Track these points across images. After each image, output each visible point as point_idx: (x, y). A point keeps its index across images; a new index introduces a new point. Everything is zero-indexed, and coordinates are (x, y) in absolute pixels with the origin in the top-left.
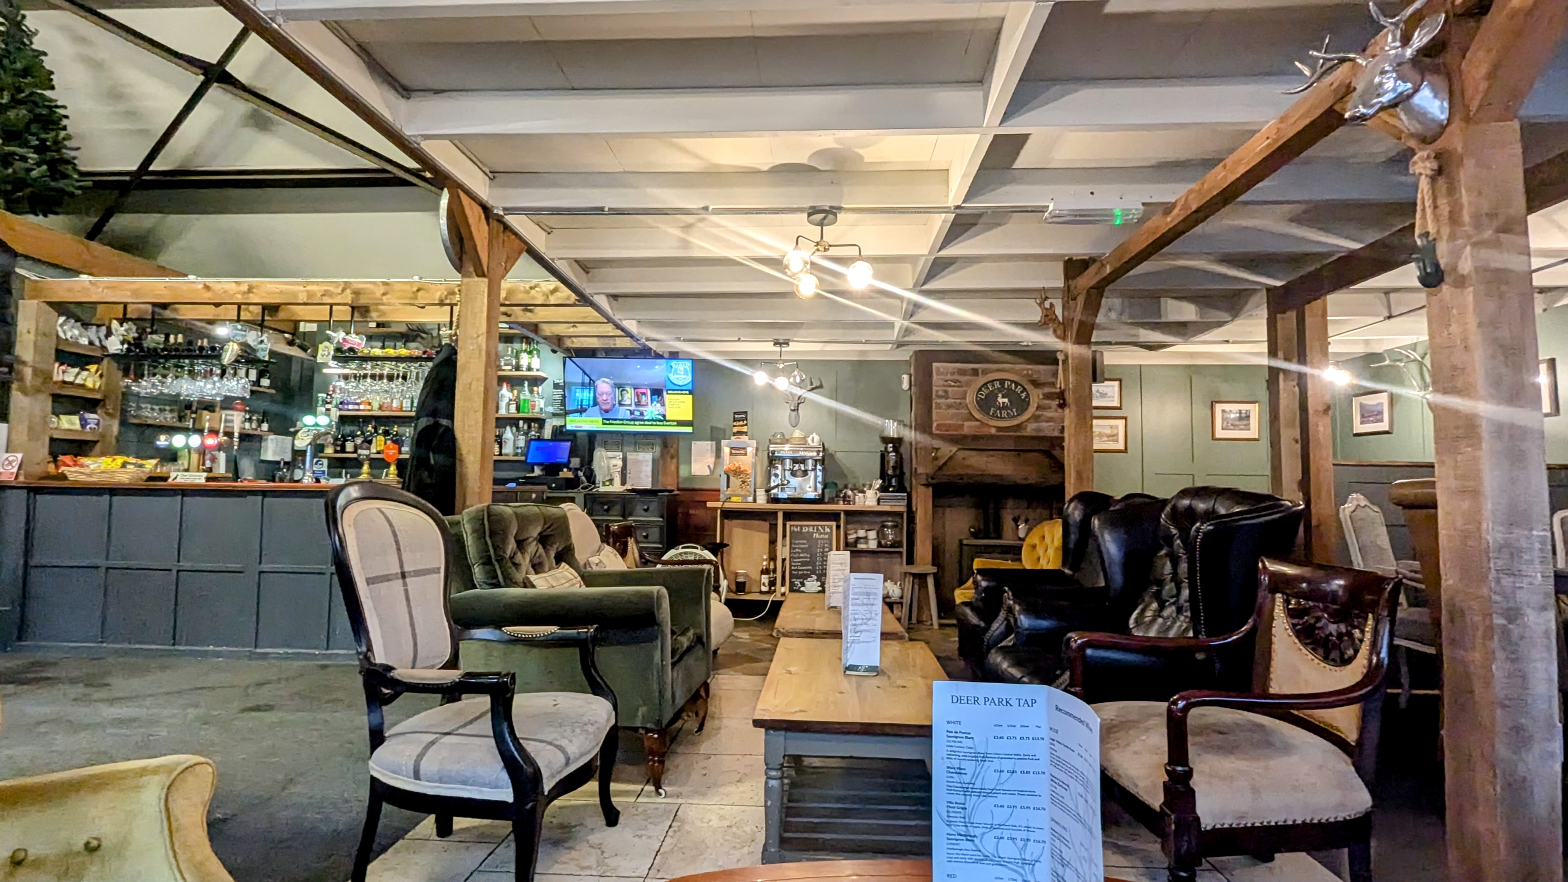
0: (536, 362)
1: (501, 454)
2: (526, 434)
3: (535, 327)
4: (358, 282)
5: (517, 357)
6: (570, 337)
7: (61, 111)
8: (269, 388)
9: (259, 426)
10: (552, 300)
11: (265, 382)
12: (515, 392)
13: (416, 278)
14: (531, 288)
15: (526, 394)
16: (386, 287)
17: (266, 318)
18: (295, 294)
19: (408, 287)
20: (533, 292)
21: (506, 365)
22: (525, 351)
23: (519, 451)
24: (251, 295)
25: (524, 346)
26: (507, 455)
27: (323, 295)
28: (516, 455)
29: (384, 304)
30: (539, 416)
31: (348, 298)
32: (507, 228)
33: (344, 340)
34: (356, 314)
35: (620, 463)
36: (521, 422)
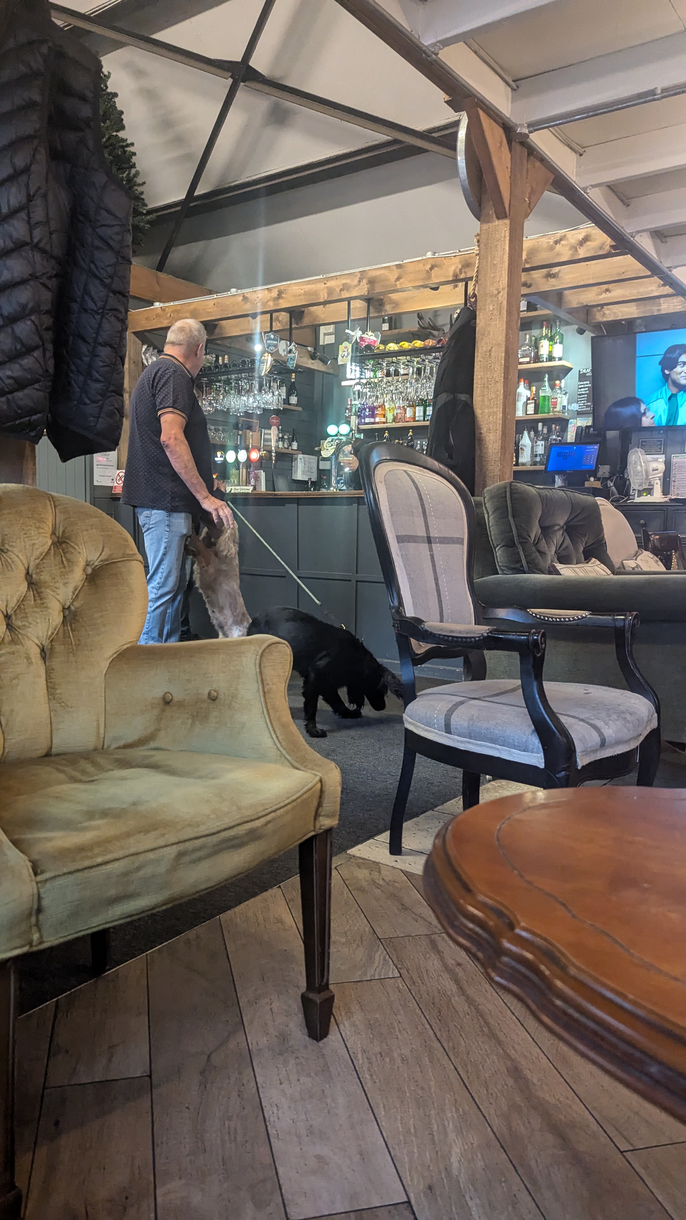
0: (558, 350)
1: (517, 464)
2: (546, 439)
3: (558, 296)
4: (374, 270)
5: (537, 347)
6: (602, 306)
7: (132, 149)
8: (297, 405)
9: (290, 445)
10: (582, 253)
11: (294, 400)
12: (534, 389)
13: (429, 255)
14: (556, 242)
15: (546, 391)
16: (400, 270)
17: (293, 326)
18: (316, 293)
19: (421, 266)
20: (558, 247)
21: (523, 357)
22: (546, 336)
23: (538, 459)
24: (281, 301)
25: (544, 331)
26: (523, 464)
27: (341, 290)
28: (535, 463)
29: (397, 291)
30: (561, 415)
31: (363, 290)
32: (532, 152)
33: (362, 339)
34: (371, 310)
35: (662, 467)
36: (540, 425)
